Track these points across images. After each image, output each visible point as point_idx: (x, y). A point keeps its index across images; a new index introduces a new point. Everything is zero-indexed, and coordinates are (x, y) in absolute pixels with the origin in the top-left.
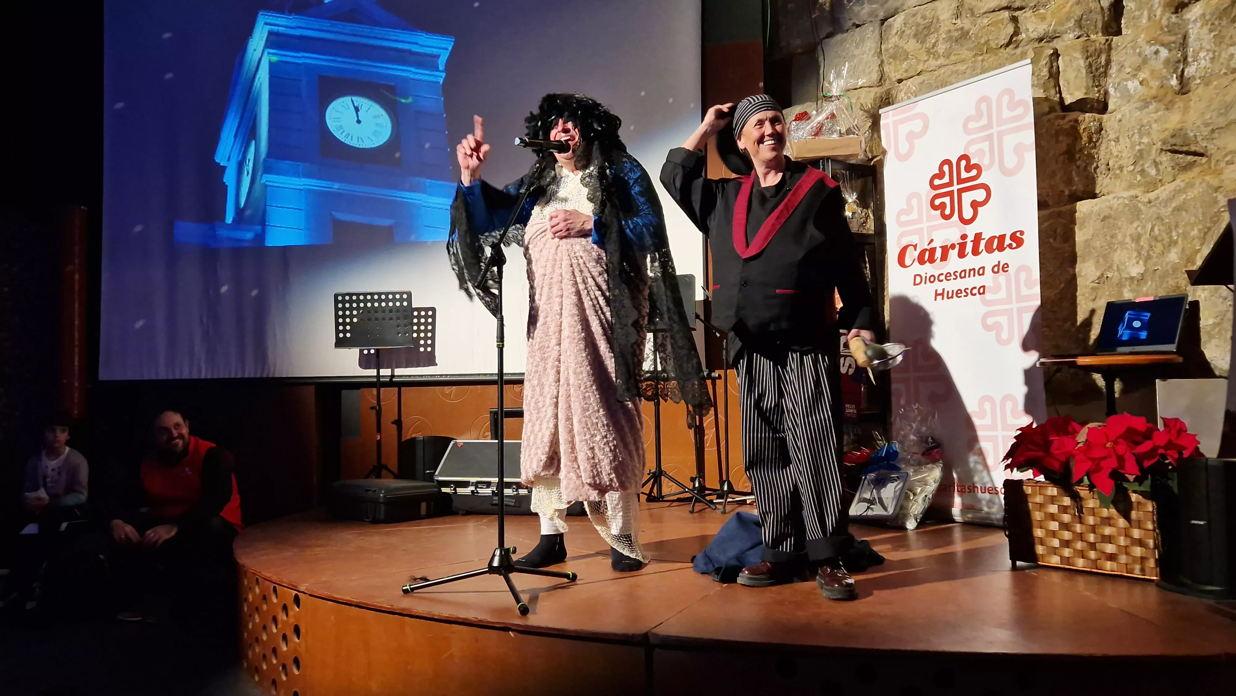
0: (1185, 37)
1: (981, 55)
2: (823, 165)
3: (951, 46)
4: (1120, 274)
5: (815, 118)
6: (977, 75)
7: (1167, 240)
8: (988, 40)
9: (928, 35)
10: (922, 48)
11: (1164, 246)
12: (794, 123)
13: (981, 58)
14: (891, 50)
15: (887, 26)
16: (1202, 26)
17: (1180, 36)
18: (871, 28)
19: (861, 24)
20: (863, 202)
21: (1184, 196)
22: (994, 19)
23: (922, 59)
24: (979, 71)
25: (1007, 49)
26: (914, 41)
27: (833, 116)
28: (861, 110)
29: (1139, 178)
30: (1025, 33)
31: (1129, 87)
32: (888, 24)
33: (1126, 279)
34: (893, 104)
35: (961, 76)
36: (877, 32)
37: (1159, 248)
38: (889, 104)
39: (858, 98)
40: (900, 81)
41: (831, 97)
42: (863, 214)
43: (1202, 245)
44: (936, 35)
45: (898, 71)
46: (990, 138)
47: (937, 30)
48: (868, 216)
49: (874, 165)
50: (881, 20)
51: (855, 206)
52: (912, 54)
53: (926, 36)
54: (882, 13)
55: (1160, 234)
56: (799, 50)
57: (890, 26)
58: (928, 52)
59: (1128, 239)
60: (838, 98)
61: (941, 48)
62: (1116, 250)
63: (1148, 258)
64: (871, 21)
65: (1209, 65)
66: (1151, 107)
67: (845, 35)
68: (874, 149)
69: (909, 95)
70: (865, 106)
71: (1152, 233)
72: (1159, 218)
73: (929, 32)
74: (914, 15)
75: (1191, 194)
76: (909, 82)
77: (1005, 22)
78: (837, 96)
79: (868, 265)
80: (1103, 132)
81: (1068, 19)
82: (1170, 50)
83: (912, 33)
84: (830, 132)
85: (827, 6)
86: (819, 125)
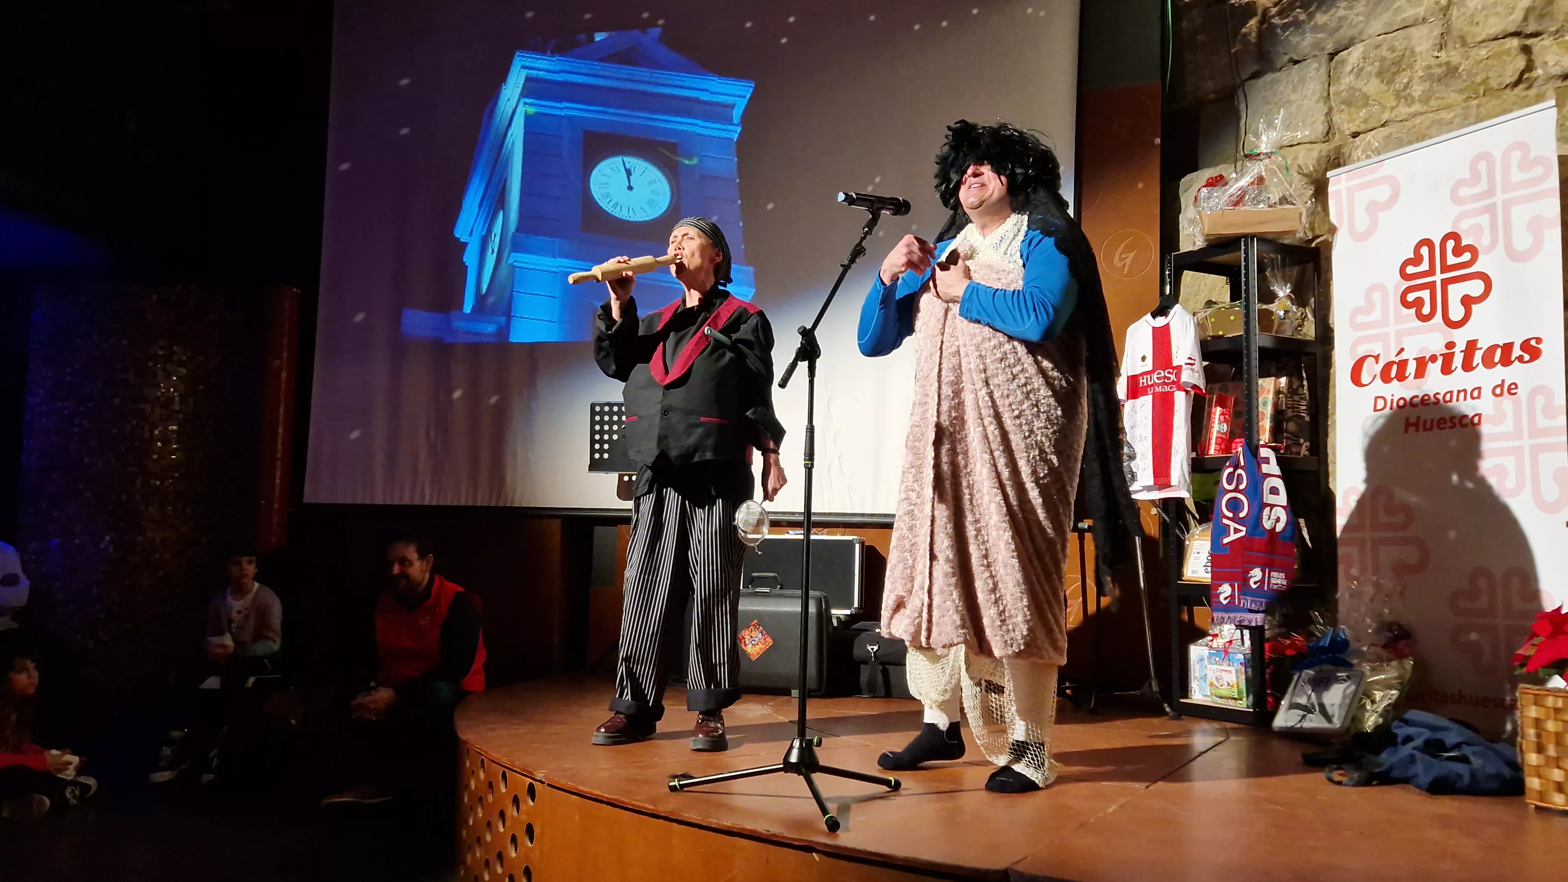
1: (1475, 98)
2: (1246, 245)
3: (1431, 87)
5: (1234, 185)
6: (1469, 125)
8: (1487, 78)
10: (1388, 90)
12: (1205, 190)
13: (1475, 102)
14: (1344, 94)
15: (1337, 62)
18: (1316, 65)
19: (1300, 59)
20: (1299, 297)
22: (1496, 50)
23: (1388, 105)
24: (1472, 120)
25: (1517, 90)
26: (1379, 79)
27: (1260, 180)
28: (1299, 173)
30: (1542, 67)
32: (1341, 59)
34: (1345, 165)
35: (1445, 127)
36: (1324, 69)
38: (1338, 165)
39: (1295, 158)
40: (1355, 135)
41: (1259, 155)
42: (1299, 314)
44: (1409, 73)
45: (1354, 121)
46: (1491, 210)
47: (1411, 66)
48: (1306, 316)
49: (1317, 248)
50: (1330, 54)
51: (1289, 303)
52: (1374, 97)
53: (1394, 74)
54: (1331, 45)
56: (1212, 96)
57: (1343, 62)
58: (1398, 95)
60: (1269, 155)
61: (1417, 90)
64: (1315, 56)
67: (1278, 74)
68: (1316, 226)
69: (1369, 153)
70: (1303, 167)
73: (1399, 70)
74: (1378, 47)
76: (1369, 136)
77: (1514, 53)
78: (1267, 153)
79: (1305, 383)
83: (1375, 71)
84: (1256, 201)
85: (1253, 38)
86: (1240, 192)
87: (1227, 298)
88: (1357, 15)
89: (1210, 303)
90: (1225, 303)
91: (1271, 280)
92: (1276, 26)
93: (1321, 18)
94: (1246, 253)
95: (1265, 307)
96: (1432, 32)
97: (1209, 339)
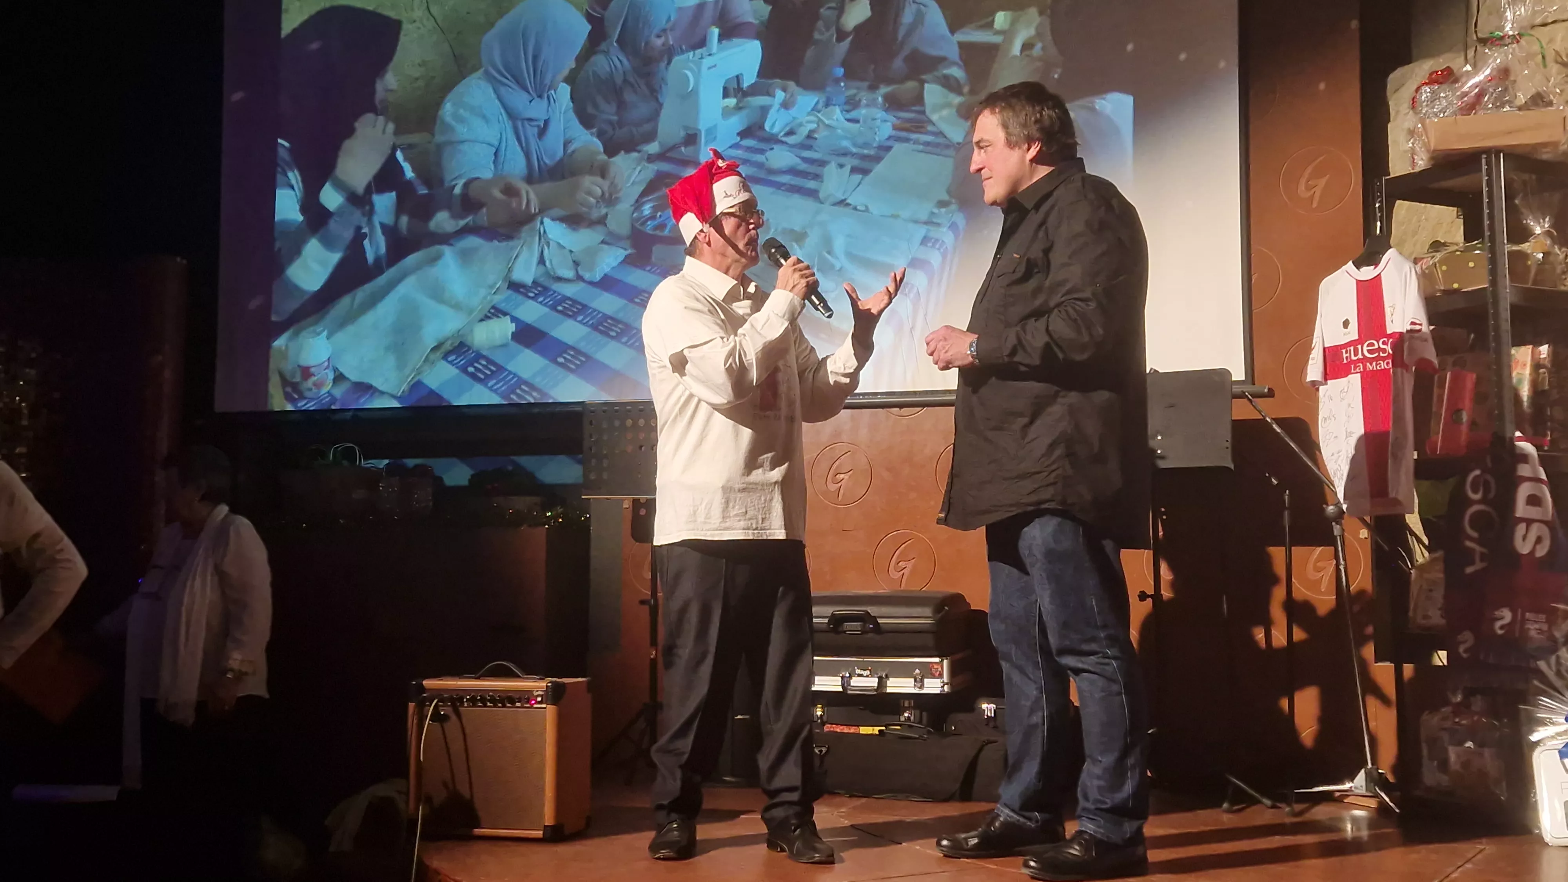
2: (1488, 163)
5: (1469, 79)
12: (1425, 88)
27: (1505, 73)
28: (1557, 62)
39: (1551, 41)
41: (1502, 38)
51: (1548, 241)
60: (1515, 39)
78: (1513, 36)
84: (1500, 103)
86: (1477, 90)
87: (1459, 237)
89: (1436, 246)
90: (1457, 244)
91: (1523, 210)
94: (1489, 174)
95: (1515, 248)
97: (1438, 294)
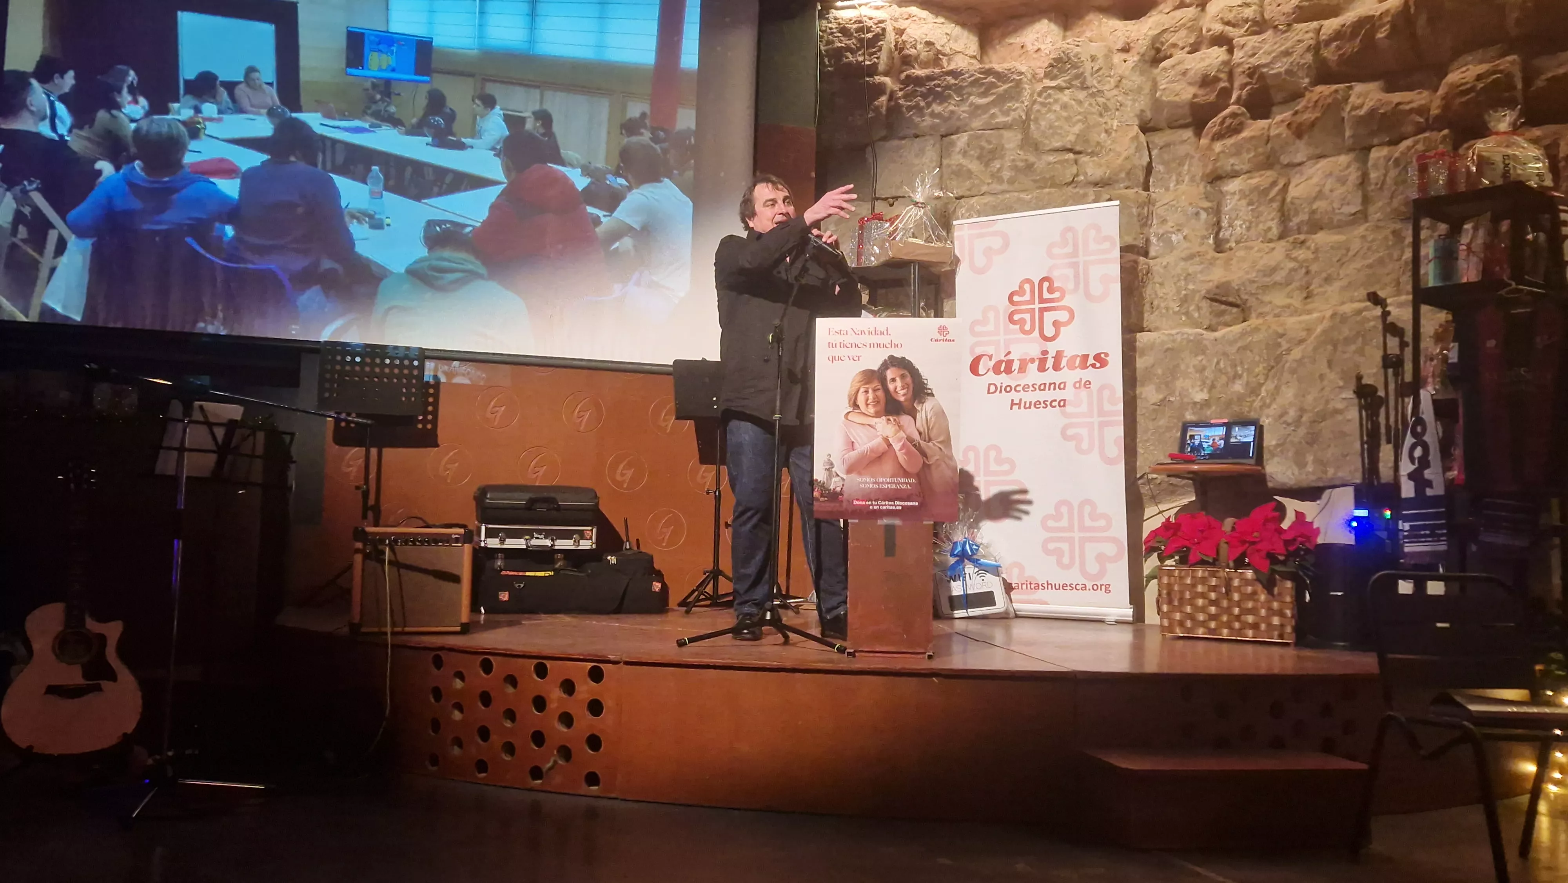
0: (1219, 205)
1: (1045, 188)
2: (914, 268)
3: (1016, 174)
4: (1182, 400)
7: (1231, 374)
8: (1053, 176)
9: (993, 159)
10: (986, 171)
11: (1229, 378)
13: (1047, 190)
14: (953, 167)
15: (948, 142)
16: (1239, 200)
17: (1215, 203)
18: (931, 141)
19: (920, 134)
21: (1250, 338)
22: (1060, 158)
23: (986, 181)
24: (1044, 202)
25: (1070, 188)
26: (978, 162)
29: (1184, 319)
31: (1173, 239)
32: (950, 141)
33: (1188, 403)
34: (960, 219)
35: (1026, 205)
36: (938, 146)
37: (1224, 379)
40: (961, 198)
41: (918, 203)
43: (1266, 380)
44: (1000, 161)
45: (961, 188)
46: (1075, 266)
47: (1002, 157)
50: (941, 135)
52: (975, 174)
53: (989, 160)
54: (944, 129)
55: (1225, 367)
57: (953, 144)
58: (992, 176)
59: (1191, 370)
60: (925, 205)
61: (1006, 174)
62: (1178, 379)
63: (1212, 387)
64: (931, 135)
65: (1244, 232)
66: (1195, 259)
67: (901, 141)
69: (972, 212)
71: (1217, 367)
72: (1225, 354)
73: (993, 157)
74: (977, 138)
75: (1257, 337)
76: (971, 200)
78: (923, 203)
80: (1149, 275)
81: (1121, 171)
82: (1208, 214)
83: (976, 155)
85: (884, 110)
88: (963, 112)
92: (901, 106)
93: (937, 108)
96: (1016, 136)
